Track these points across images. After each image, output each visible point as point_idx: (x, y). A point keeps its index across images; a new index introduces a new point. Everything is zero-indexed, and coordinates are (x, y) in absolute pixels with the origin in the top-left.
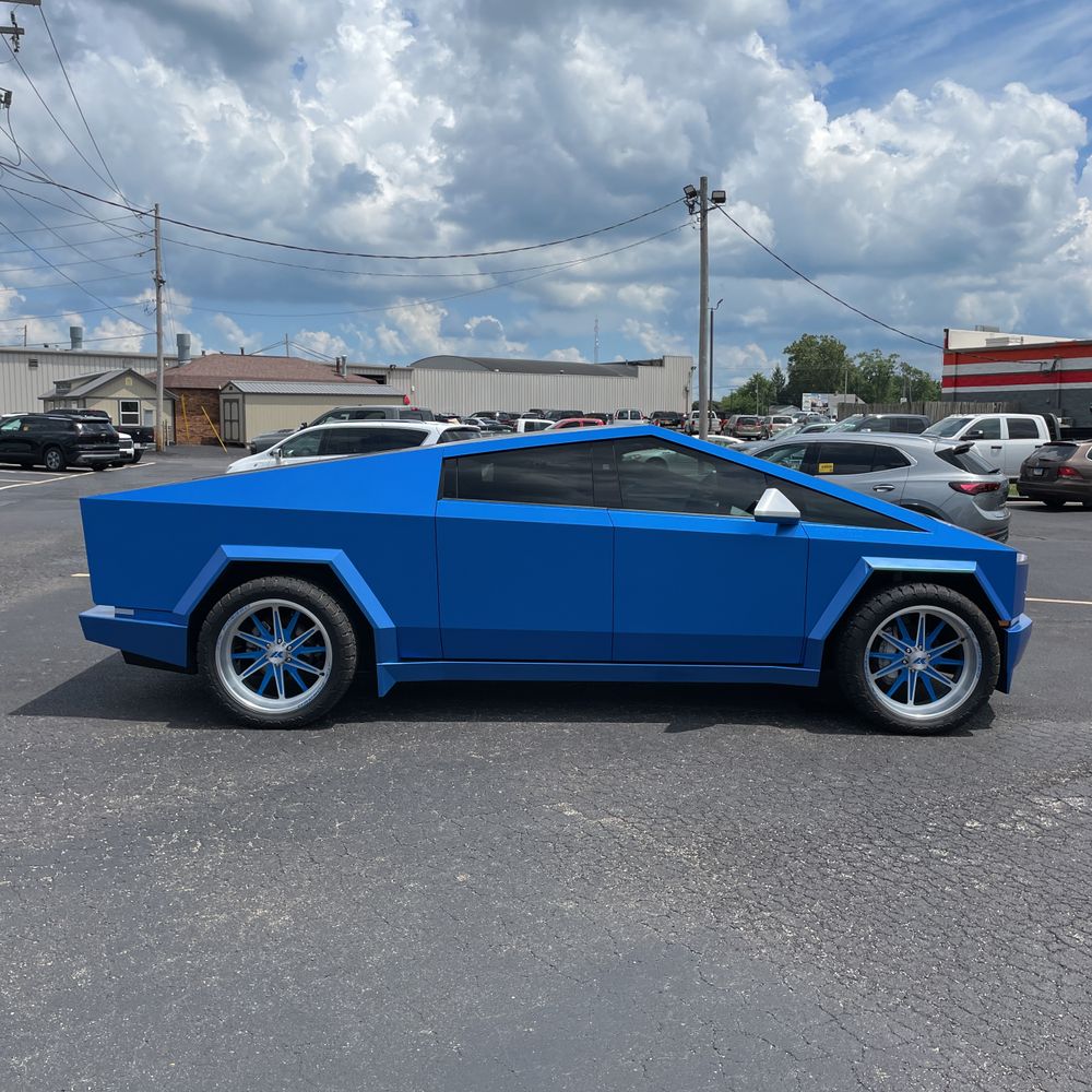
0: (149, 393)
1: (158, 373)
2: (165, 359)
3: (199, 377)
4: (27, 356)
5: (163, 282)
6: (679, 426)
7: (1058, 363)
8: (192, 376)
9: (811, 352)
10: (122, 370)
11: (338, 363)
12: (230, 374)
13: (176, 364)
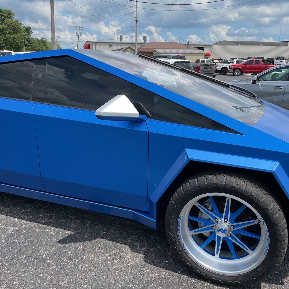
2: (138, 44)
4: (109, 44)
5: (137, 21)
8: (146, 49)
10: (127, 47)
11: (187, 43)
12: (156, 48)
13: (143, 45)
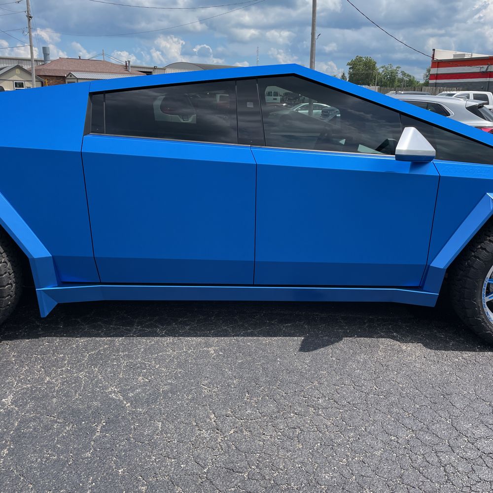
0: (28, 78)
1: (32, 67)
2: (35, 61)
3: (54, 70)
5: (31, 17)
6: (297, 100)
7: (490, 67)
8: (51, 69)
9: (360, 65)
10: (14, 65)
11: (126, 64)
12: (71, 69)
13: (43, 63)
